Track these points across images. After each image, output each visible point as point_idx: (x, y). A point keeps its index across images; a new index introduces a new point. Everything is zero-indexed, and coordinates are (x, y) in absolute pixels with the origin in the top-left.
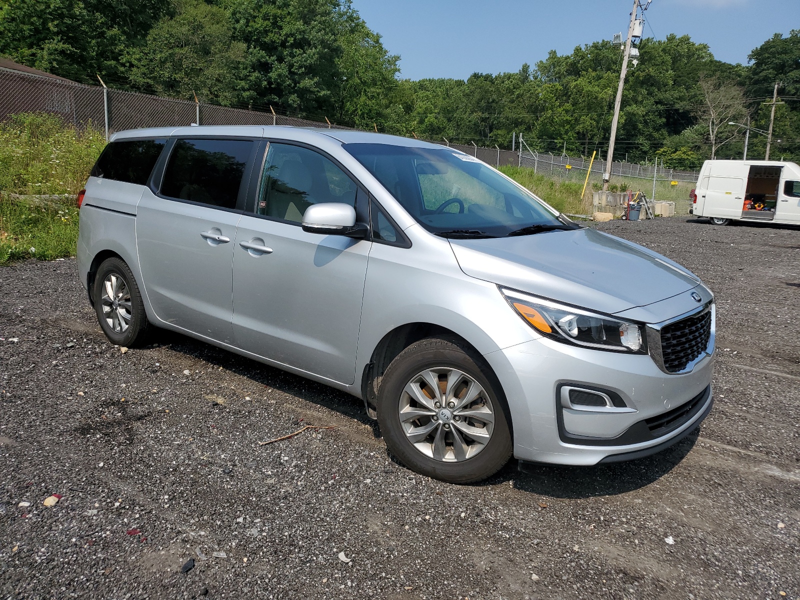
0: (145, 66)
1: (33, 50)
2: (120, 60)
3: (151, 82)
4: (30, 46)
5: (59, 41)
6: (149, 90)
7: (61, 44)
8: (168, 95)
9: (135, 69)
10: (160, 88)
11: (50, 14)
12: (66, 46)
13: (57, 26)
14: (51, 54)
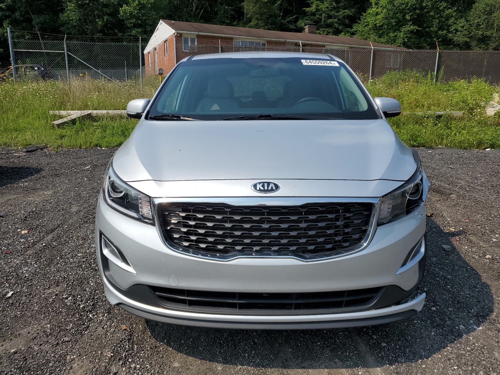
0: (466, 30)
1: (396, 34)
2: (450, 29)
3: (468, 40)
4: (394, 32)
5: (411, 25)
6: (467, 46)
7: (412, 27)
8: (479, 48)
9: (459, 33)
10: (474, 43)
11: (408, 10)
12: (415, 27)
13: (411, 16)
14: (405, 34)
